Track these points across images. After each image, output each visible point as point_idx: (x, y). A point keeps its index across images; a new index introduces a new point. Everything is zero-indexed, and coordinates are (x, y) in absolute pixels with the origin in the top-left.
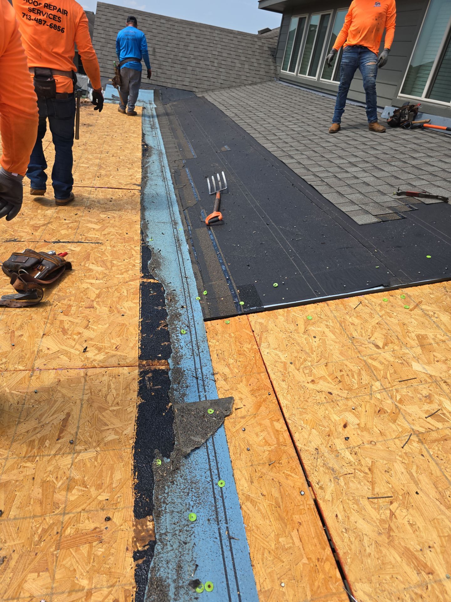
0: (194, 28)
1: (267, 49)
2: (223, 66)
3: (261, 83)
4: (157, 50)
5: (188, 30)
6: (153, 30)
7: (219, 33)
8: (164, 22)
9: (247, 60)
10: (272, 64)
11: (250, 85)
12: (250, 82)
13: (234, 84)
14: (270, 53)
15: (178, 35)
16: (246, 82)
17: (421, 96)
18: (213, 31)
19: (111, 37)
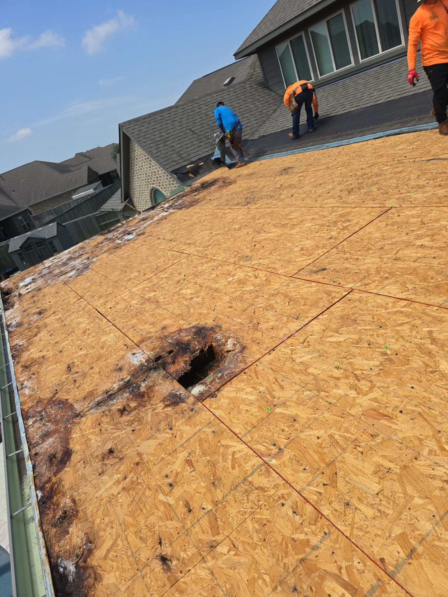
0: (198, 101)
1: (256, 86)
2: (244, 113)
3: (278, 107)
4: (193, 129)
5: (196, 105)
6: (175, 119)
7: (216, 95)
8: (176, 110)
9: (253, 100)
10: (270, 92)
11: (274, 113)
12: (272, 111)
13: (264, 119)
14: (261, 87)
15: (194, 112)
16: (269, 113)
17: (379, 53)
18: (211, 96)
19: (155, 139)
